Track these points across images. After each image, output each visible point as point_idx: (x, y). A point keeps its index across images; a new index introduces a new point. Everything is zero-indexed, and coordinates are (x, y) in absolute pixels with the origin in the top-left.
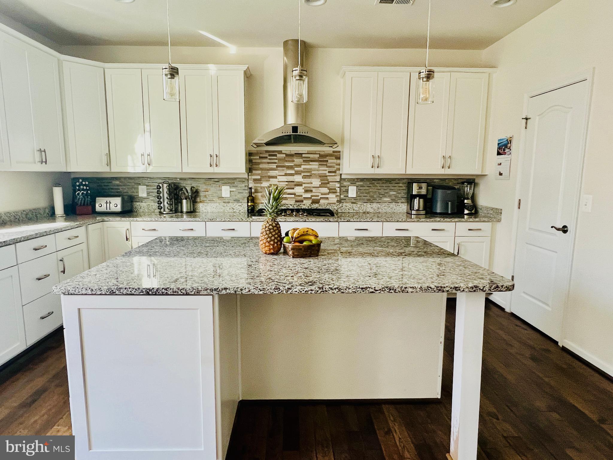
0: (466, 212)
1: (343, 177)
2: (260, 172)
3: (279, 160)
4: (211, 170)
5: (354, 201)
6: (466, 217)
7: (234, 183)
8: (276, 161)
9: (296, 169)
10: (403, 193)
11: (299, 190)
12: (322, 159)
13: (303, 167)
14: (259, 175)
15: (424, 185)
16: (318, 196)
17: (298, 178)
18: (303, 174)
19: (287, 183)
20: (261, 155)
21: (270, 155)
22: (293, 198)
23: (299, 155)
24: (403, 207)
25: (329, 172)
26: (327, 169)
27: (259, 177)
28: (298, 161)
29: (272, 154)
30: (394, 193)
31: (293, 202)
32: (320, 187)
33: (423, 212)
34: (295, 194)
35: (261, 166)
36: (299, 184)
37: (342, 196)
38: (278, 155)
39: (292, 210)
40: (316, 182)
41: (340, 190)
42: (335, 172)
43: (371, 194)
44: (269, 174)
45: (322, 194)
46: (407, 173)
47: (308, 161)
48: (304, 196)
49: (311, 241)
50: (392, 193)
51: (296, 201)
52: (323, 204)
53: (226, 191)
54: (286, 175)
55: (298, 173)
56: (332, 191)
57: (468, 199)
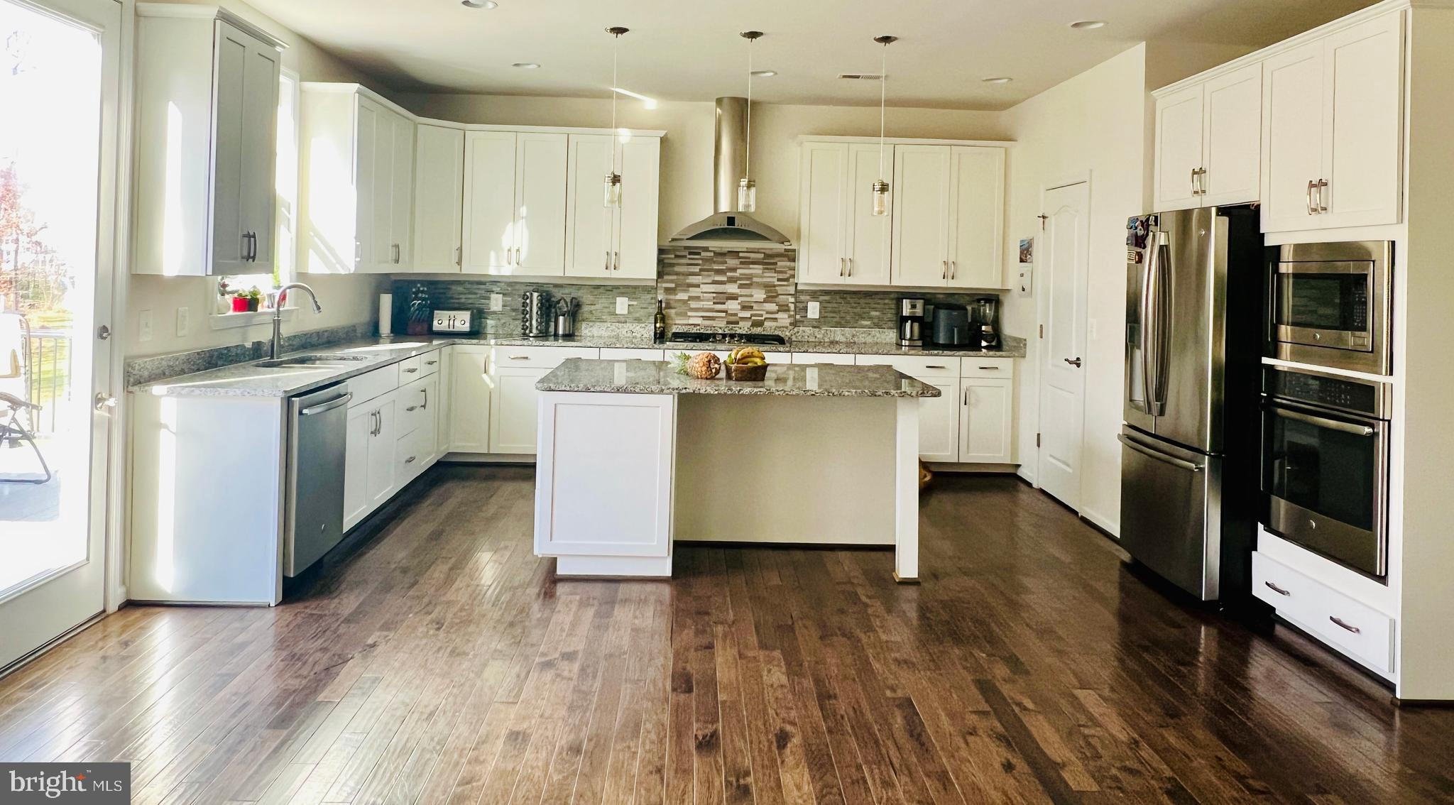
0: (984, 344)
1: (799, 288)
2: (675, 277)
3: (705, 260)
4: (606, 274)
5: (817, 324)
6: (983, 350)
7: (634, 293)
8: (700, 262)
9: (728, 274)
10: (890, 315)
11: (733, 306)
12: (768, 260)
13: (739, 271)
14: (672, 281)
15: (920, 304)
16: (762, 316)
17: (732, 288)
18: (739, 282)
19: (715, 295)
20: (678, 253)
21: (690, 253)
22: (722, 317)
23: (734, 254)
24: (891, 335)
25: (779, 280)
26: (776, 275)
27: (673, 285)
28: (732, 262)
29: (694, 252)
30: (877, 313)
31: (723, 324)
32: (765, 301)
33: (920, 343)
34: (726, 312)
35: (677, 269)
36: (734, 297)
37: (798, 317)
38: (703, 254)
39: (724, 336)
40: (759, 295)
41: (795, 307)
42: (787, 280)
43: (843, 315)
44: (687, 281)
45: (767, 313)
46: (892, 284)
47: (747, 263)
48: (740, 315)
49: (756, 363)
50: (874, 313)
51: (728, 323)
52: (769, 328)
53: (622, 305)
54: (715, 282)
55: (732, 280)
56: (783, 308)
57: (986, 324)
